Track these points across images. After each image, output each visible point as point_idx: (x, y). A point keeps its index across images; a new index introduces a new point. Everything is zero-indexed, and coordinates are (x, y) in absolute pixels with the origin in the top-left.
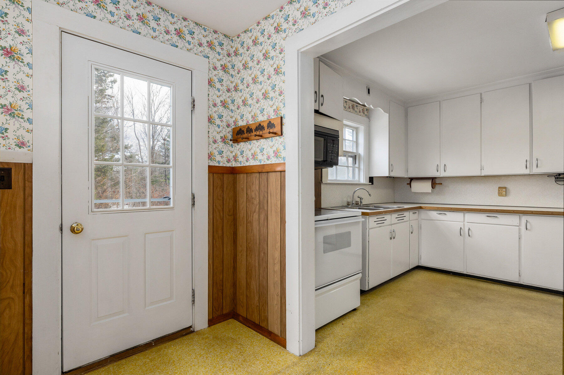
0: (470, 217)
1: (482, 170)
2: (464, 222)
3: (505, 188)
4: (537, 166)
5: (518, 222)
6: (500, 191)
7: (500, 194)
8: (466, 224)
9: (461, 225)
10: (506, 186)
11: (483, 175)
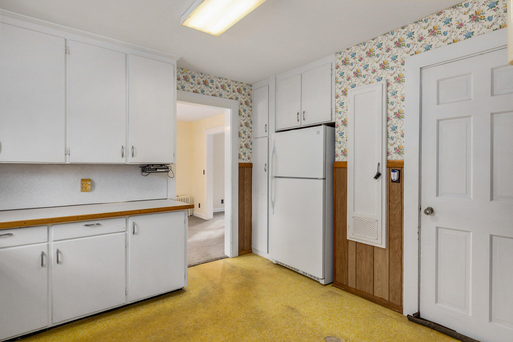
0: (56, 231)
1: (68, 156)
2: (48, 241)
3: (90, 180)
4: (133, 155)
5: (125, 226)
6: (84, 184)
7: (84, 189)
8: (52, 244)
9: (43, 248)
10: (91, 178)
11: (68, 163)
